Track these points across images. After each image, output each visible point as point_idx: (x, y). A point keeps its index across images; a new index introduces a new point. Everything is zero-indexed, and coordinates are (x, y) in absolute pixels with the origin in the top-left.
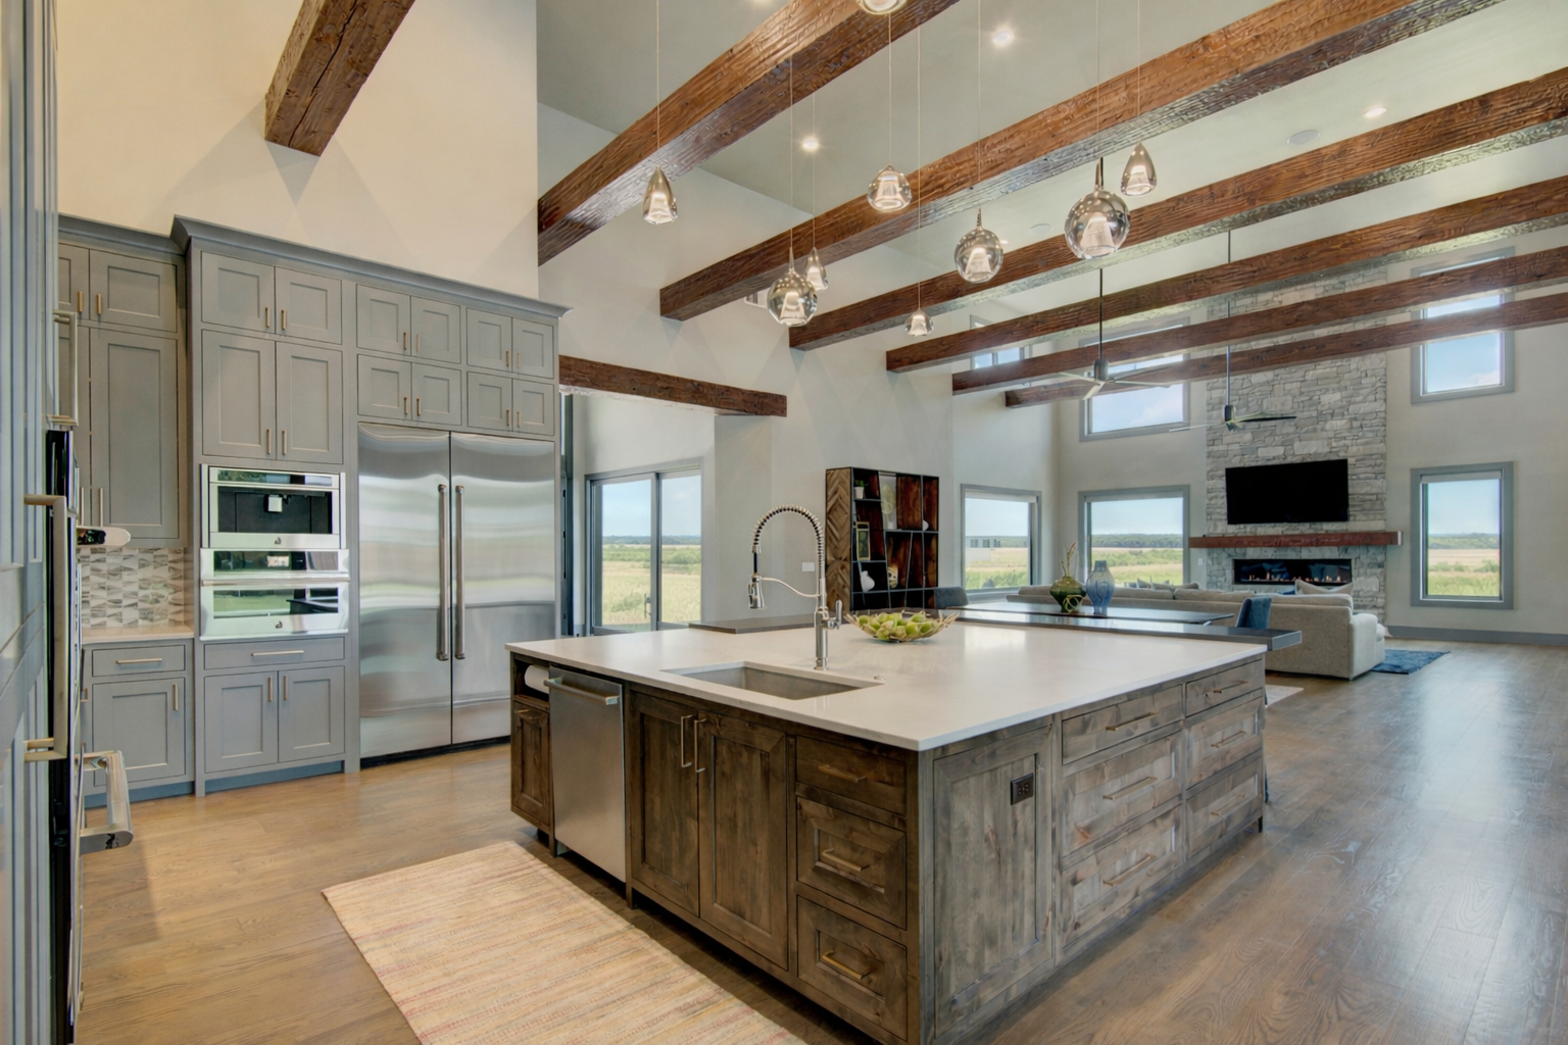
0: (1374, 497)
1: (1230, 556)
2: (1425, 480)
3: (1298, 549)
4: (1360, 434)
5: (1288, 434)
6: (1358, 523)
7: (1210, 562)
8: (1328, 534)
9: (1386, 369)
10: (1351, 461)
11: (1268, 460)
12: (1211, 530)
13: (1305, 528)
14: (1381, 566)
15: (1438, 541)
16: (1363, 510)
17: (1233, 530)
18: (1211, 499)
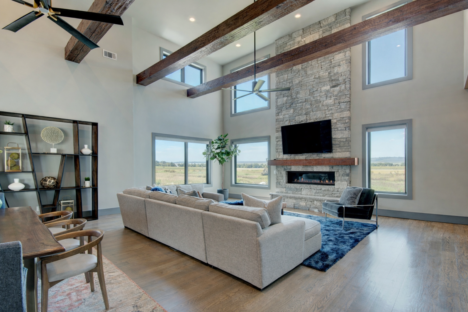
0: (345, 140)
1: (285, 169)
2: (369, 130)
3: (312, 167)
4: (339, 107)
5: (308, 109)
6: (338, 154)
7: (277, 173)
8: (324, 159)
9: (350, 72)
10: (333, 121)
11: (300, 122)
12: (278, 157)
13: (314, 156)
14: (348, 175)
15: (375, 163)
16: (340, 147)
17: (286, 157)
18: (277, 142)
